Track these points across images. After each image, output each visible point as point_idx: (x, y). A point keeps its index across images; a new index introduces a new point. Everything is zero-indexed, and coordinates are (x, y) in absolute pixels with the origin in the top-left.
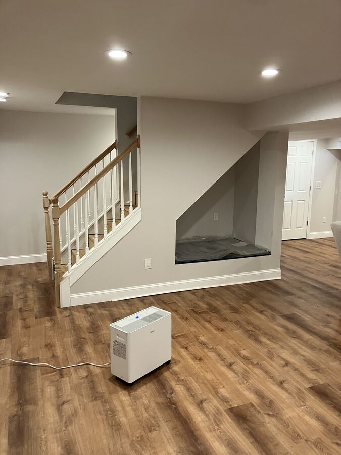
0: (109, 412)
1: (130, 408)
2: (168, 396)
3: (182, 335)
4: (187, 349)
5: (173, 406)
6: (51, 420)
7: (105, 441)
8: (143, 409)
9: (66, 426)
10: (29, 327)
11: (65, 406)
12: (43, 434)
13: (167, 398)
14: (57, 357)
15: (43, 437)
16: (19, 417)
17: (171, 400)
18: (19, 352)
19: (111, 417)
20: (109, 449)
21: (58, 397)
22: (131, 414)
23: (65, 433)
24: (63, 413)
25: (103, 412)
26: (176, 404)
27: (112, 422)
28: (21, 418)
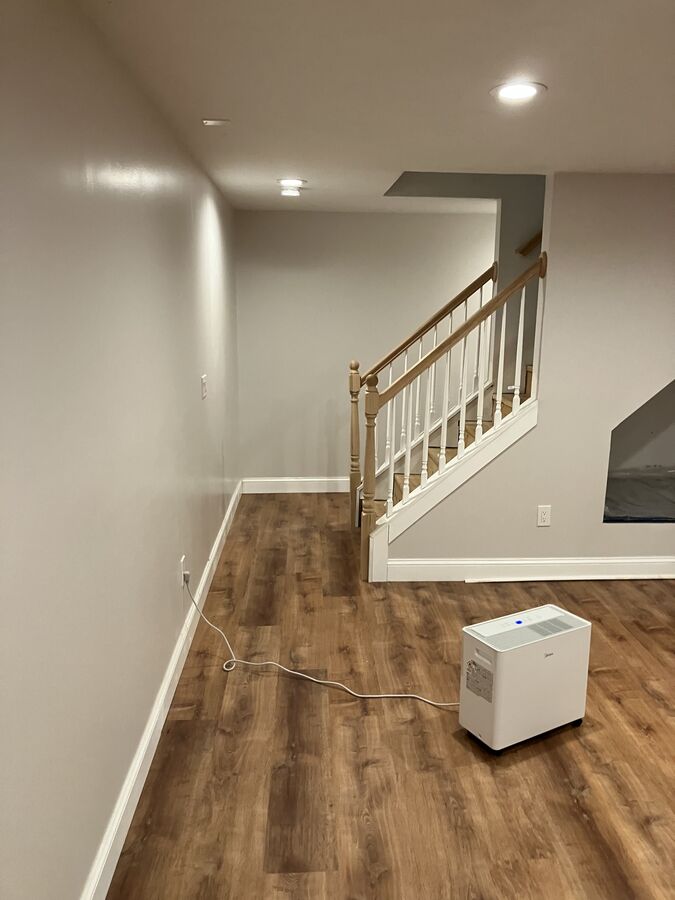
0: (452, 799)
1: (494, 800)
2: (574, 792)
3: (609, 671)
4: (619, 703)
5: (585, 816)
6: (344, 789)
7: (441, 854)
8: (520, 808)
9: (371, 807)
10: (312, 610)
11: (370, 770)
12: (328, 812)
13: (572, 796)
14: (359, 674)
15: (329, 818)
16: (290, 772)
17: (581, 802)
18: (293, 655)
19: (456, 809)
20: (449, 872)
21: (358, 750)
22: (496, 812)
23: (368, 820)
24: (365, 782)
25: (440, 797)
26: (591, 813)
27: (457, 820)
28: (293, 775)
